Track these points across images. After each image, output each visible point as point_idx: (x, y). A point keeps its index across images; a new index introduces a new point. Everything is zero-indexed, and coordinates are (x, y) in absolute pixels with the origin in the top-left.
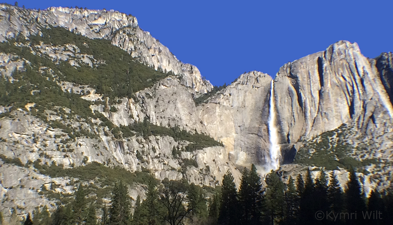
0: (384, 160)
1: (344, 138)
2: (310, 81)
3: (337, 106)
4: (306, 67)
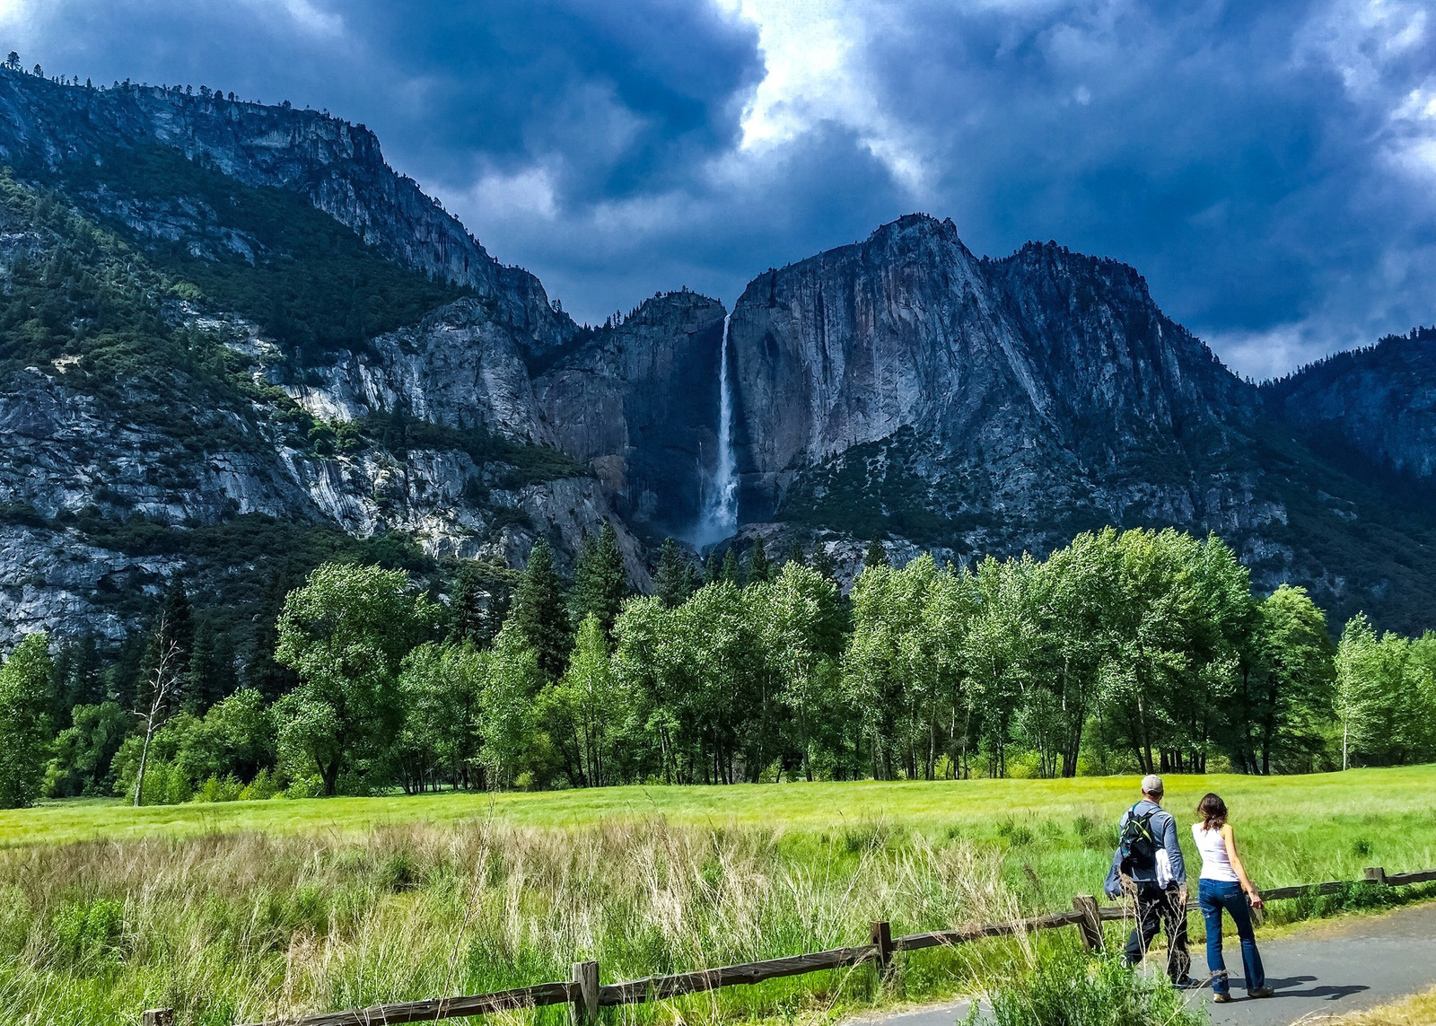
0: (1012, 517)
1: (905, 462)
2: (823, 320)
3: (890, 382)
4: (815, 284)
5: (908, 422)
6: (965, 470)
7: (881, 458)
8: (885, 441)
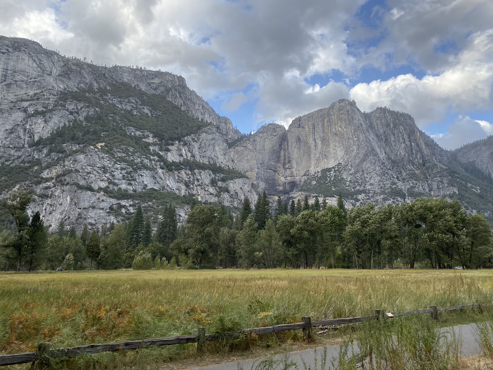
0: (372, 191)
1: (340, 174)
2: (315, 131)
4: (312, 121)
5: (340, 162)
6: (358, 176)
7: (332, 172)
8: (333, 168)
